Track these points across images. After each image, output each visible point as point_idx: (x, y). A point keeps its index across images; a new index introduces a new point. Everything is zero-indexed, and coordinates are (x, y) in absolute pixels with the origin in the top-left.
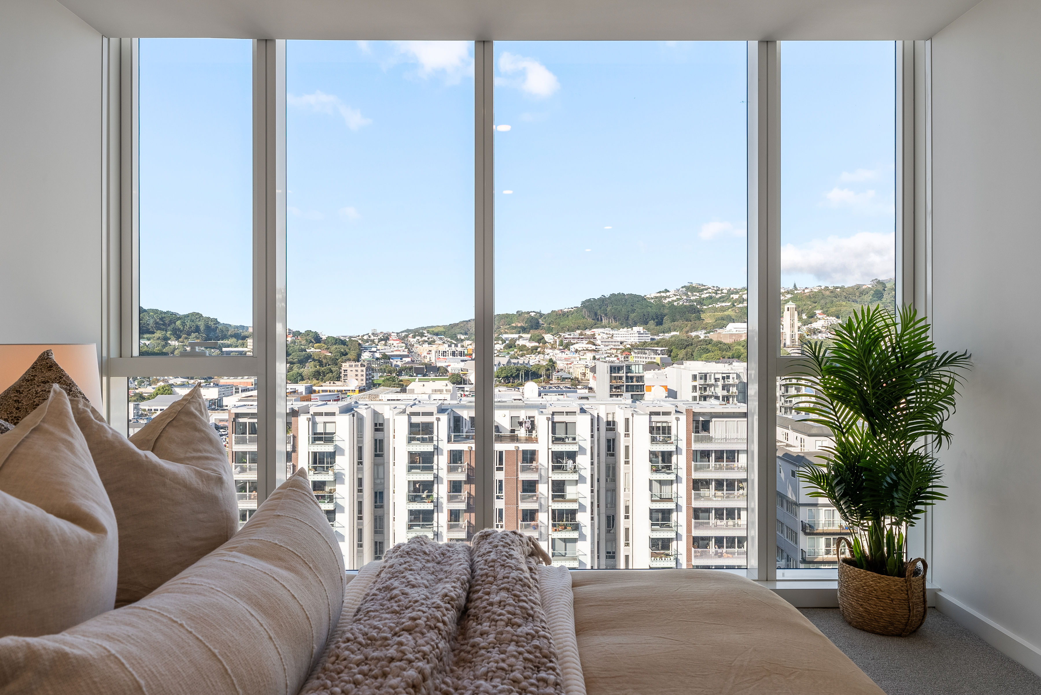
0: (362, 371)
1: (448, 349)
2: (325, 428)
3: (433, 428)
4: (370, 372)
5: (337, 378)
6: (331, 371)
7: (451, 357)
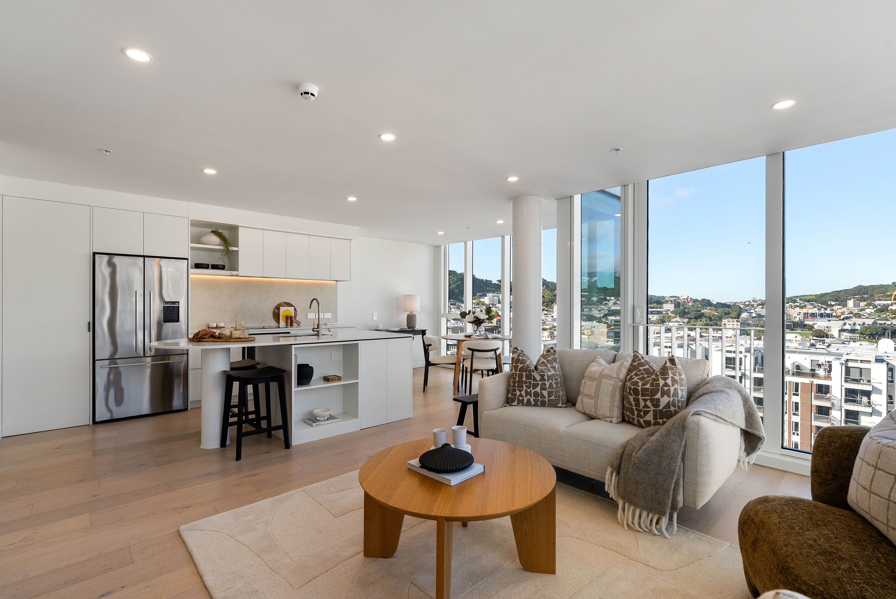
0: (738, 325)
1: (817, 312)
4: (745, 326)
5: (719, 329)
7: (819, 317)
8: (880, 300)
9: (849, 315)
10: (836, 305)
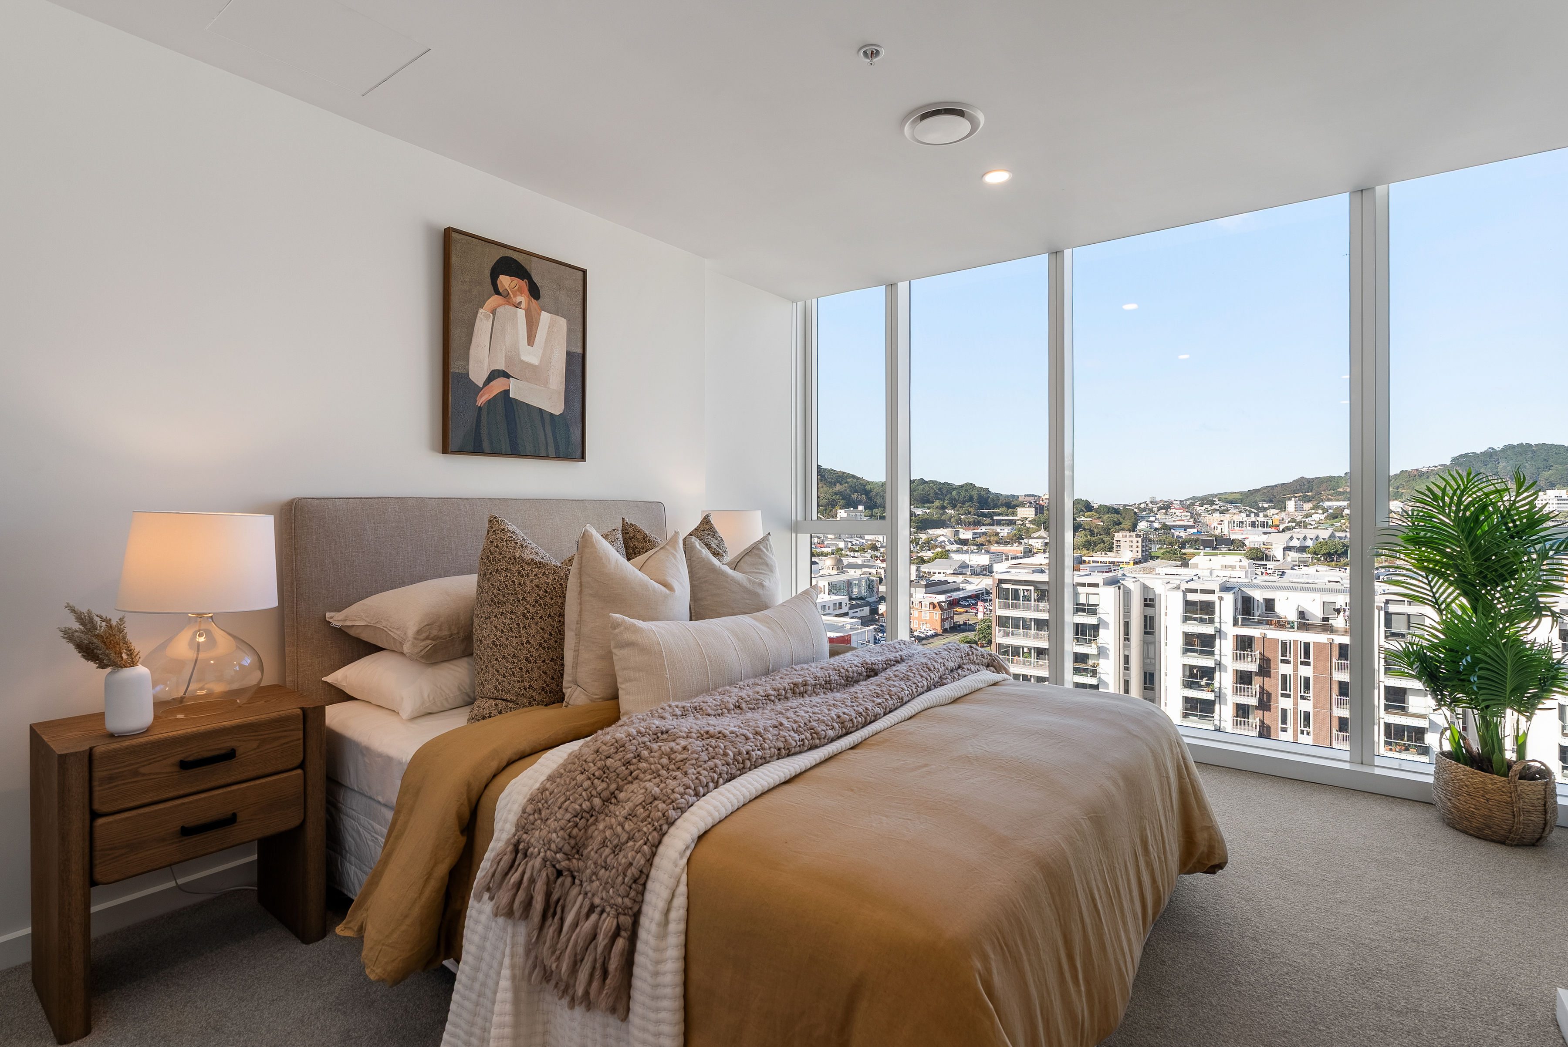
0: (1137, 542)
1: (1245, 519)
2: (1088, 599)
3: (1214, 608)
4: (1147, 543)
5: (1109, 549)
6: (1103, 542)
7: (1250, 528)
8: (1329, 500)
9: (1290, 524)
10: (1269, 508)
